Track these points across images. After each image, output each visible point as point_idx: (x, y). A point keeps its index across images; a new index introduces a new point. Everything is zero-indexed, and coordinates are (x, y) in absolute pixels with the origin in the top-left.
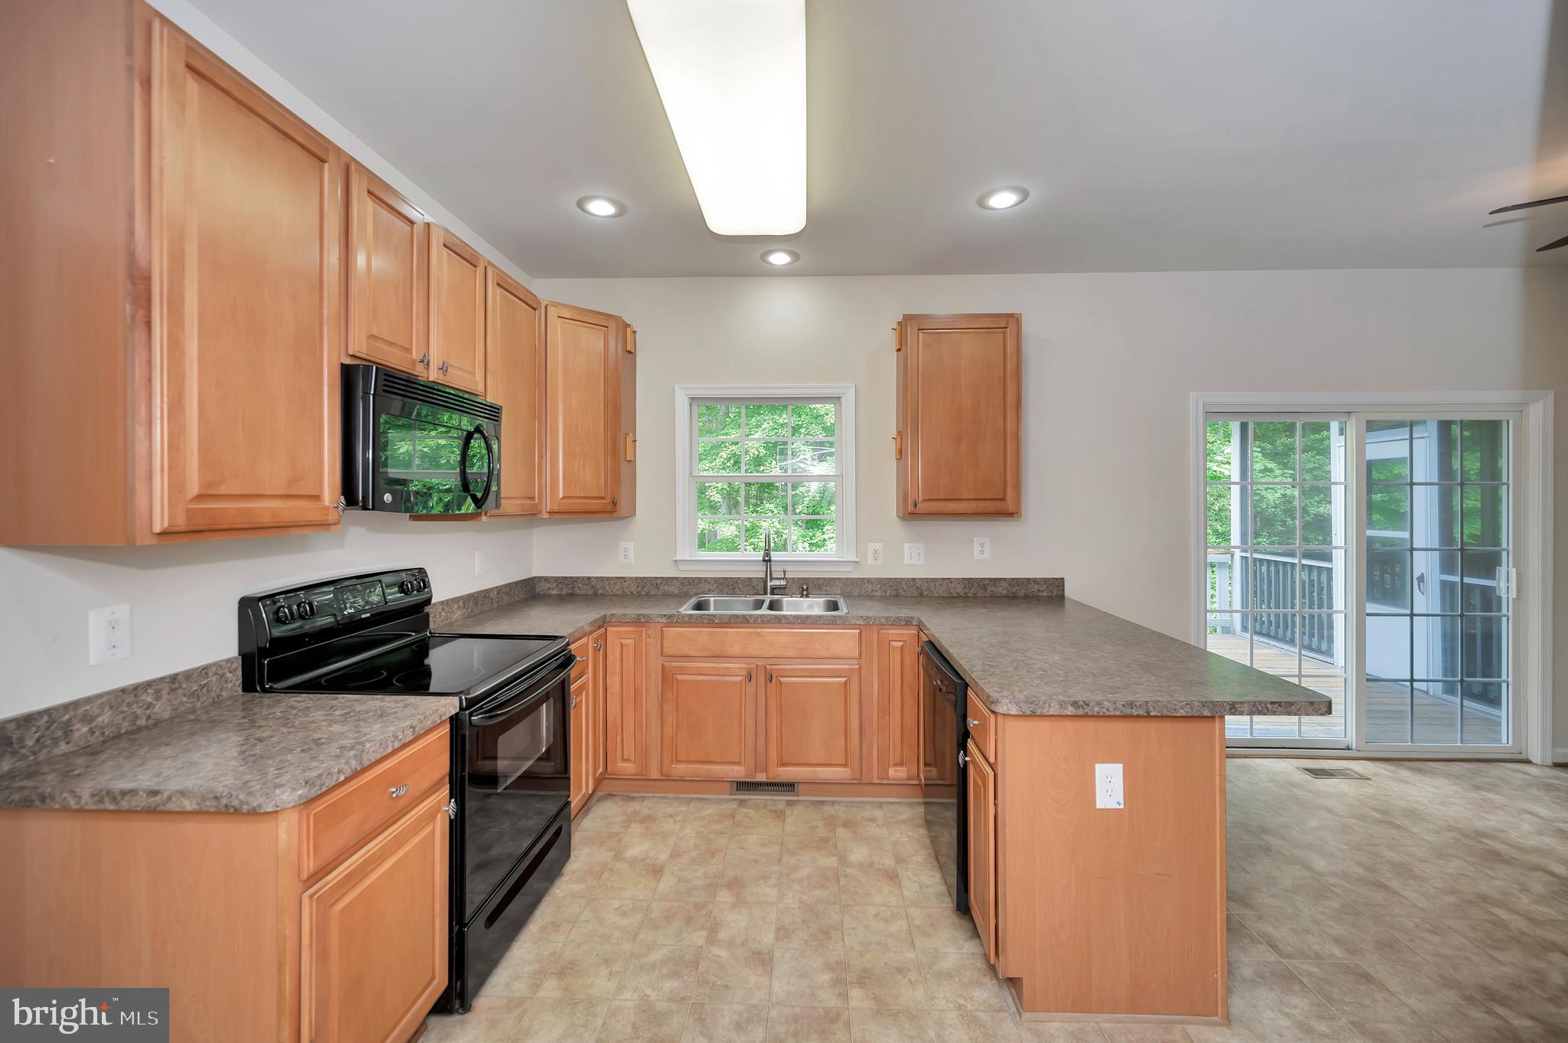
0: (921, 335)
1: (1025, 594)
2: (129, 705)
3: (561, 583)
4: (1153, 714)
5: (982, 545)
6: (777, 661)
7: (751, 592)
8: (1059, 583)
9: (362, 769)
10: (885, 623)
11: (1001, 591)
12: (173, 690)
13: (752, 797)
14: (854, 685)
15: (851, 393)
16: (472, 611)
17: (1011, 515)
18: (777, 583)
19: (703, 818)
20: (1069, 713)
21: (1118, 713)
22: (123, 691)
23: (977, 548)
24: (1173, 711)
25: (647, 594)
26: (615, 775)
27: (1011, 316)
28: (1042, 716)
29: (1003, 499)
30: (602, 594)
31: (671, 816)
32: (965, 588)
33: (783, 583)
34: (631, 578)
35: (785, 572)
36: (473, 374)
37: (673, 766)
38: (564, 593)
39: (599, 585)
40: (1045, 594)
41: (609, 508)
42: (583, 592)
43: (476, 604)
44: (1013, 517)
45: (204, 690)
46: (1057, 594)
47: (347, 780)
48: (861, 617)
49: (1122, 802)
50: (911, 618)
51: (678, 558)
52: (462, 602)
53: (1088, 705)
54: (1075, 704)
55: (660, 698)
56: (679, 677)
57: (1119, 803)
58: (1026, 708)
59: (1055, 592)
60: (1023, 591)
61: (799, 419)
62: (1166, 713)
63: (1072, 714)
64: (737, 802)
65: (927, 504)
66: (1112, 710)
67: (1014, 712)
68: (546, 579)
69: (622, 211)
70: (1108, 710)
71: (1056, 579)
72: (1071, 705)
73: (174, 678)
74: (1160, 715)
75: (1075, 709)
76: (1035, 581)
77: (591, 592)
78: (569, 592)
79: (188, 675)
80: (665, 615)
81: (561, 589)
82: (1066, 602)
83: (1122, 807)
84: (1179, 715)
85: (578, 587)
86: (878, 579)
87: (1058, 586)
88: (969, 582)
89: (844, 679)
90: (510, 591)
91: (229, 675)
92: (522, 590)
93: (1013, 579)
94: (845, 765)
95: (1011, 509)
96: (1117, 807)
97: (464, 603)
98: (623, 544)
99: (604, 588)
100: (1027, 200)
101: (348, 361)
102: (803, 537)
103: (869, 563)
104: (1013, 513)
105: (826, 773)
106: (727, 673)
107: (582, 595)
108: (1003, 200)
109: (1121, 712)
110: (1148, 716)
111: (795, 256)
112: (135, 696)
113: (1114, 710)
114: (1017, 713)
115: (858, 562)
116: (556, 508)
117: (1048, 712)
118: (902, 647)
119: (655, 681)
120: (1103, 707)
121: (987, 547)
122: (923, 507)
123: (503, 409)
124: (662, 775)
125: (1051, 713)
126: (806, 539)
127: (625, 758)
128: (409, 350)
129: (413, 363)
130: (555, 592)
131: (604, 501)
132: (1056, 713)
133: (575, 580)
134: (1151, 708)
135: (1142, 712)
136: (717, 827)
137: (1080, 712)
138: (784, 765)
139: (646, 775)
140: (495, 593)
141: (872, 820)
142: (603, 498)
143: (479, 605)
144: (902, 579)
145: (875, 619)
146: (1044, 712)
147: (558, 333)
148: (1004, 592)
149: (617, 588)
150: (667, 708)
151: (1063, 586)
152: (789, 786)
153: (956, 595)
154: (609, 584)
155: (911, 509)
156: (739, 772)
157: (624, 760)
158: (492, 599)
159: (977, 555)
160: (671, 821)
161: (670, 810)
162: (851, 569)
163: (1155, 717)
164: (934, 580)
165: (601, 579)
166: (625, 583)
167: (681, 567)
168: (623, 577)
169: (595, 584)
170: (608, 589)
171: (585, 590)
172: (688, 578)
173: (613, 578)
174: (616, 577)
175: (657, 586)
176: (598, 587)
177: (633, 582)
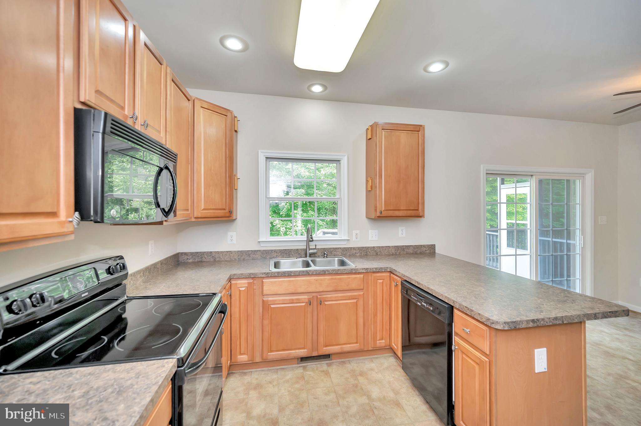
0: (383, 132)
1: (420, 252)
3: (194, 255)
4: (565, 322)
5: (402, 230)
6: (322, 293)
7: (298, 256)
8: (433, 247)
10: (375, 271)
11: (410, 251)
13: (309, 364)
14: (361, 303)
15: (346, 158)
16: (147, 278)
17: (421, 217)
18: (311, 251)
19: (288, 381)
20: (531, 326)
21: (551, 324)
23: (400, 232)
24: (573, 320)
25: (244, 259)
26: (235, 363)
27: (421, 126)
28: (519, 329)
29: (418, 210)
30: (218, 261)
31: (270, 383)
32: (395, 250)
33: (315, 251)
34: (235, 251)
35: (316, 245)
36: (159, 132)
37: (269, 354)
38: (196, 261)
39: (217, 256)
40: (428, 252)
41: (228, 215)
42: (208, 260)
43: (150, 272)
44: (421, 218)
46: (433, 252)
48: (364, 268)
49: (546, 368)
50: (387, 268)
51: (260, 240)
52: (142, 273)
53: (538, 321)
54: (533, 321)
55: (261, 318)
56: (272, 306)
57: (545, 369)
58: (512, 325)
59: (432, 251)
60: (419, 251)
61: (281, 173)
62: (570, 321)
63: (532, 326)
64: (302, 368)
65: (386, 212)
66: (548, 322)
67: (506, 328)
68: (185, 254)
69: (246, 48)
70: (547, 322)
71: (432, 245)
72: (532, 322)
74: (567, 322)
75: (533, 323)
76: (424, 246)
77: (212, 260)
78: (199, 260)
80: (264, 273)
81: (195, 259)
82: (436, 254)
83: (546, 370)
84: (575, 322)
85: (205, 257)
86: (358, 247)
87: (433, 248)
88: (397, 248)
89: (355, 301)
90: (167, 262)
92: (173, 261)
93: (415, 245)
94: (357, 343)
95: (421, 215)
96: (544, 370)
97: (143, 273)
98: (230, 234)
99: (219, 257)
100: (448, 67)
101: (79, 106)
102: (283, 224)
103: (354, 240)
104: (421, 216)
105: (347, 348)
106: (299, 301)
107: (207, 262)
108: (436, 68)
109: (552, 323)
110: (563, 324)
111: (325, 87)
113: (549, 322)
114: (508, 329)
115: (348, 240)
116: (200, 215)
117: (522, 326)
118: (383, 283)
119: (259, 309)
120: (545, 321)
121: (404, 232)
122: (384, 214)
123: (178, 155)
124: (262, 360)
125: (523, 327)
126: (284, 226)
127: (242, 353)
128: (123, 108)
129: (126, 117)
130: (191, 261)
131: (225, 211)
132: (525, 327)
133: (203, 253)
134: (564, 320)
135: (561, 322)
136: (297, 386)
137: (535, 325)
138: (326, 346)
139: (253, 361)
140: (160, 265)
141: (372, 370)
142: (224, 209)
143: (151, 273)
144: (369, 247)
145: (371, 269)
146: (520, 326)
147: (201, 115)
148: (412, 252)
149: (227, 257)
150: (266, 322)
151: (435, 248)
152: (327, 357)
153: (392, 254)
154: (223, 255)
155: (378, 214)
156: (303, 353)
157: (241, 354)
158: (158, 269)
159: (400, 235)
160: (271, 386)
161: (268, 378)
162: (345, 243)
163: (566, 324)
164: (382, 247)
165: (218, 252)
166: (232, 254)
167: (262, 245)
168: (230, 251)
169: (215, 255)
170: (222, 258)
171: (209, 259)
172: (266, 250)
173: (224, 251)
174: (226, 251)
175: (249, 255)
176: (216, 257)
177: (236, 254)
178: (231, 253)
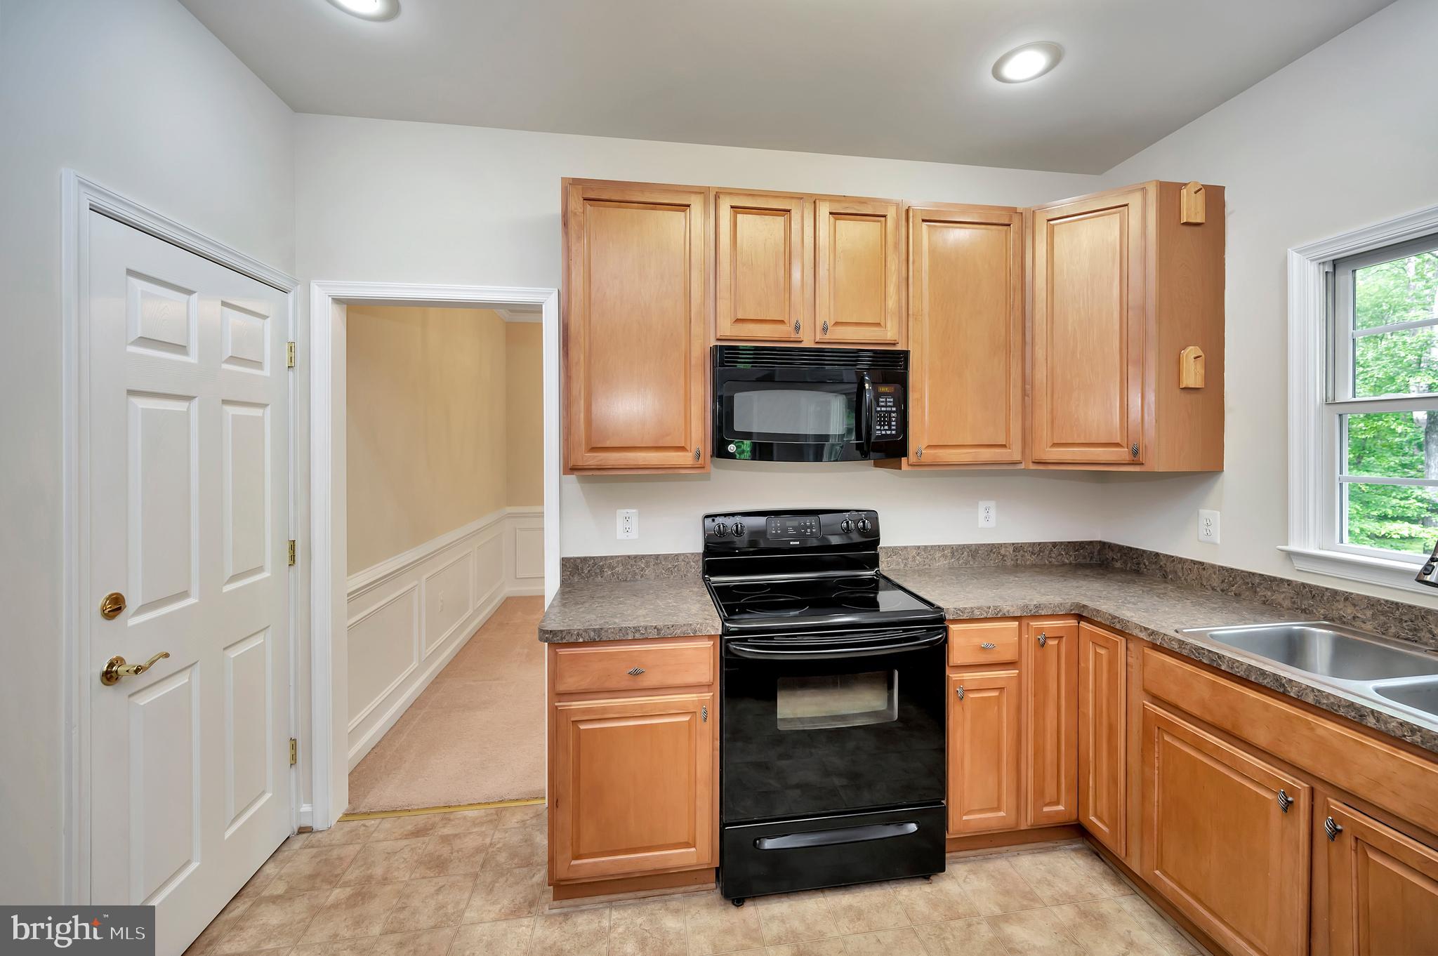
2: (632, 566)
3: (1125, 554)
9: (600, 641)
12: (657, 564)
16: (966, 563)
22: (629, 557)
25: (1238, 596)
30: (1173, 581)
36: (880, 324)
37: (1156, 872)
38: (1127, 568)
39: (1170, 567)
41: (1127, 459)
42: (1151, 573)
43: (974, 556)
45: (676, 569)
47: (584, 644)
51: (1294, 547)
55: (1141, 753)
56: (1165, 737)
73: (657, 557)
77: (1159, 576)
78: (1133, 567)
79: (666, 557)
80: (1146, 629)
81: (1128, 563)
85: (1145, 564)
90: (1041, 552)
91: (692, 563)
97: (953, 553)
98: (1205, 513)
99: (1174, 571)
107: (1149, 576)
112: (635, 562)
116: (1043, 457)
119: (1137, 725)
124: (1142, 874)
127: (1098, 813)
128: (782, 322)
129: (788, 331)
130: (1120, 565)
139: (1124, 858)
140: (1011, 550)
143: (979, 559)
149: (1193, 576)
154: (1183, 568)
157: (1097, 815)
158: (1003, 556)
165: (1173, 559)
166: (1205, 572)
167: (1300, 564)
168: (1201, 563)
169: (1165, 564)
170: (1181, 575)
171: (1153, 570)
172: (1310, 586)
173: (1187, 560)
174: (1192, 560)
175: (1253, 589)
176: (1168, 570)
177: (1215, 573)
178: (1204, 569)
